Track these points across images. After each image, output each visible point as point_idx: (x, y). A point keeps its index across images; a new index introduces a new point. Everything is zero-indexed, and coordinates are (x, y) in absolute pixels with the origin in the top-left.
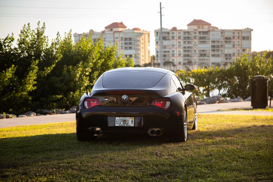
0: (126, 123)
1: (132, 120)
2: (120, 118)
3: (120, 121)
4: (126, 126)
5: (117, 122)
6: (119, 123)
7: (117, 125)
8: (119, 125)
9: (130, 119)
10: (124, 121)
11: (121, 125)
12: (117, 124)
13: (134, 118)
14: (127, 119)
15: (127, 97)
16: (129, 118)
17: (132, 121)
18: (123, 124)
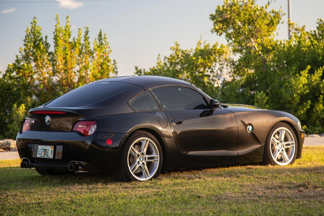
0: (46, 154)
1: (52, 149)
2: (43, 146)
3: (41, 151)
4: (46, 157)
5: (39, 151)
6: (40, 153)
7: (38, 156)
8: (40, 155)
9: (50, 148)
10: (45, 151)
11: (42, 156)
12: (38, 154)
13: (53, 147)
14: (48, 149)
15: (49, 120)
16: (49, 146)
17: (52, 152)
18: (44, 155)
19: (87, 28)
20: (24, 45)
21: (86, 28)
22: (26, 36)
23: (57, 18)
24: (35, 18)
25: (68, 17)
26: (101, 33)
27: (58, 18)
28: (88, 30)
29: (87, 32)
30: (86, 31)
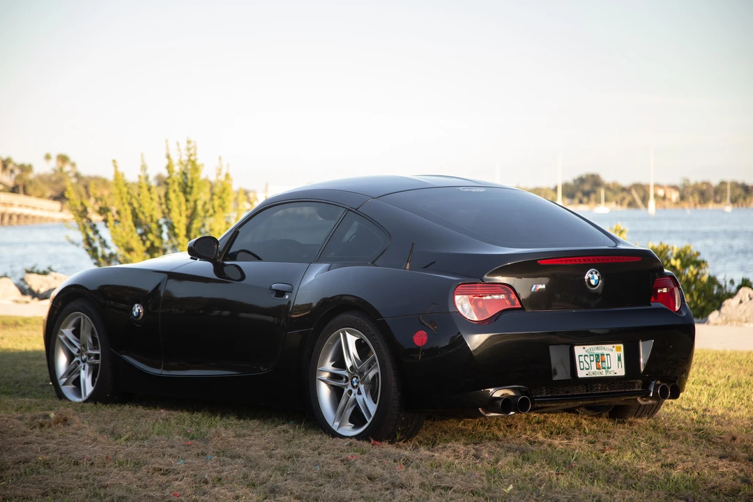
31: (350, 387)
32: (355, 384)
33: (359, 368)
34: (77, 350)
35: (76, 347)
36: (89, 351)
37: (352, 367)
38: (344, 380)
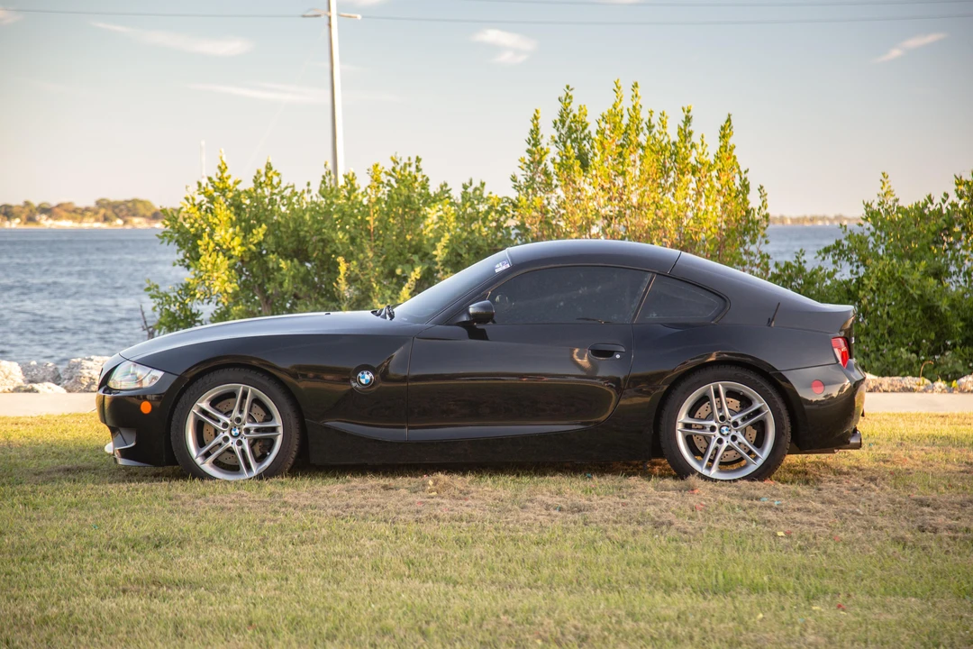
19: (689, 111)
20: (529, 151)
21: (686, 109)
22: (532, 131)
23: (617, 90)
24: (568, 87)
25: (636, 85)
26: (729, 120)
27: (619, 88)
28: (690, 114)
29: (688, 120)
30: (687, 117)
31: (719, 436)
32: (725, 432)
33: (733, 419)
34: (221, 424)
35: (218, 421)
36: (247, 425)
37: (723, 418)
38: (709, 429)
